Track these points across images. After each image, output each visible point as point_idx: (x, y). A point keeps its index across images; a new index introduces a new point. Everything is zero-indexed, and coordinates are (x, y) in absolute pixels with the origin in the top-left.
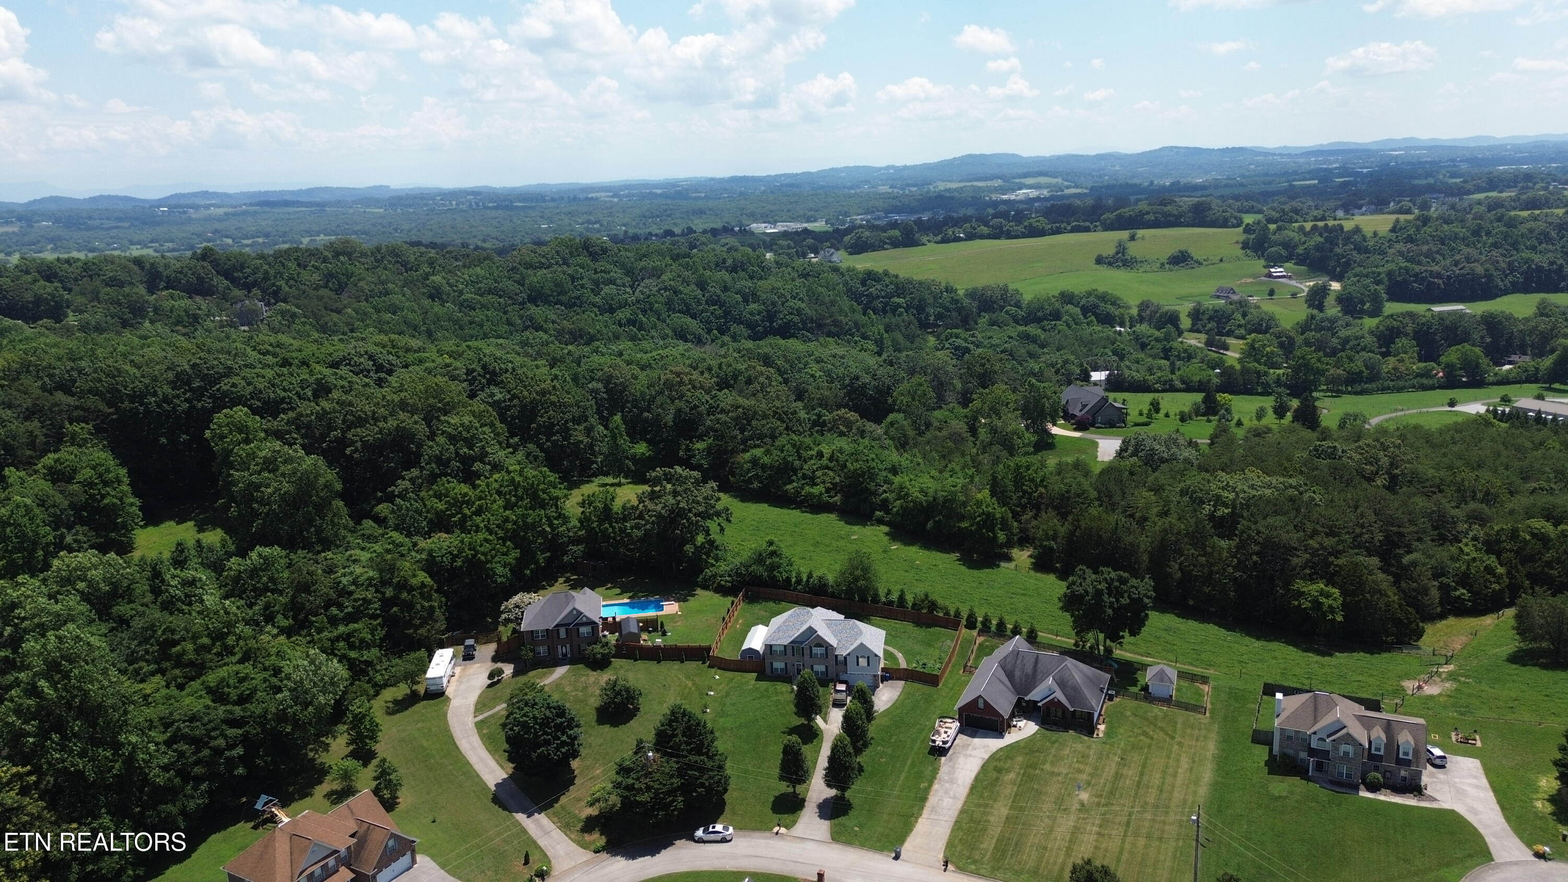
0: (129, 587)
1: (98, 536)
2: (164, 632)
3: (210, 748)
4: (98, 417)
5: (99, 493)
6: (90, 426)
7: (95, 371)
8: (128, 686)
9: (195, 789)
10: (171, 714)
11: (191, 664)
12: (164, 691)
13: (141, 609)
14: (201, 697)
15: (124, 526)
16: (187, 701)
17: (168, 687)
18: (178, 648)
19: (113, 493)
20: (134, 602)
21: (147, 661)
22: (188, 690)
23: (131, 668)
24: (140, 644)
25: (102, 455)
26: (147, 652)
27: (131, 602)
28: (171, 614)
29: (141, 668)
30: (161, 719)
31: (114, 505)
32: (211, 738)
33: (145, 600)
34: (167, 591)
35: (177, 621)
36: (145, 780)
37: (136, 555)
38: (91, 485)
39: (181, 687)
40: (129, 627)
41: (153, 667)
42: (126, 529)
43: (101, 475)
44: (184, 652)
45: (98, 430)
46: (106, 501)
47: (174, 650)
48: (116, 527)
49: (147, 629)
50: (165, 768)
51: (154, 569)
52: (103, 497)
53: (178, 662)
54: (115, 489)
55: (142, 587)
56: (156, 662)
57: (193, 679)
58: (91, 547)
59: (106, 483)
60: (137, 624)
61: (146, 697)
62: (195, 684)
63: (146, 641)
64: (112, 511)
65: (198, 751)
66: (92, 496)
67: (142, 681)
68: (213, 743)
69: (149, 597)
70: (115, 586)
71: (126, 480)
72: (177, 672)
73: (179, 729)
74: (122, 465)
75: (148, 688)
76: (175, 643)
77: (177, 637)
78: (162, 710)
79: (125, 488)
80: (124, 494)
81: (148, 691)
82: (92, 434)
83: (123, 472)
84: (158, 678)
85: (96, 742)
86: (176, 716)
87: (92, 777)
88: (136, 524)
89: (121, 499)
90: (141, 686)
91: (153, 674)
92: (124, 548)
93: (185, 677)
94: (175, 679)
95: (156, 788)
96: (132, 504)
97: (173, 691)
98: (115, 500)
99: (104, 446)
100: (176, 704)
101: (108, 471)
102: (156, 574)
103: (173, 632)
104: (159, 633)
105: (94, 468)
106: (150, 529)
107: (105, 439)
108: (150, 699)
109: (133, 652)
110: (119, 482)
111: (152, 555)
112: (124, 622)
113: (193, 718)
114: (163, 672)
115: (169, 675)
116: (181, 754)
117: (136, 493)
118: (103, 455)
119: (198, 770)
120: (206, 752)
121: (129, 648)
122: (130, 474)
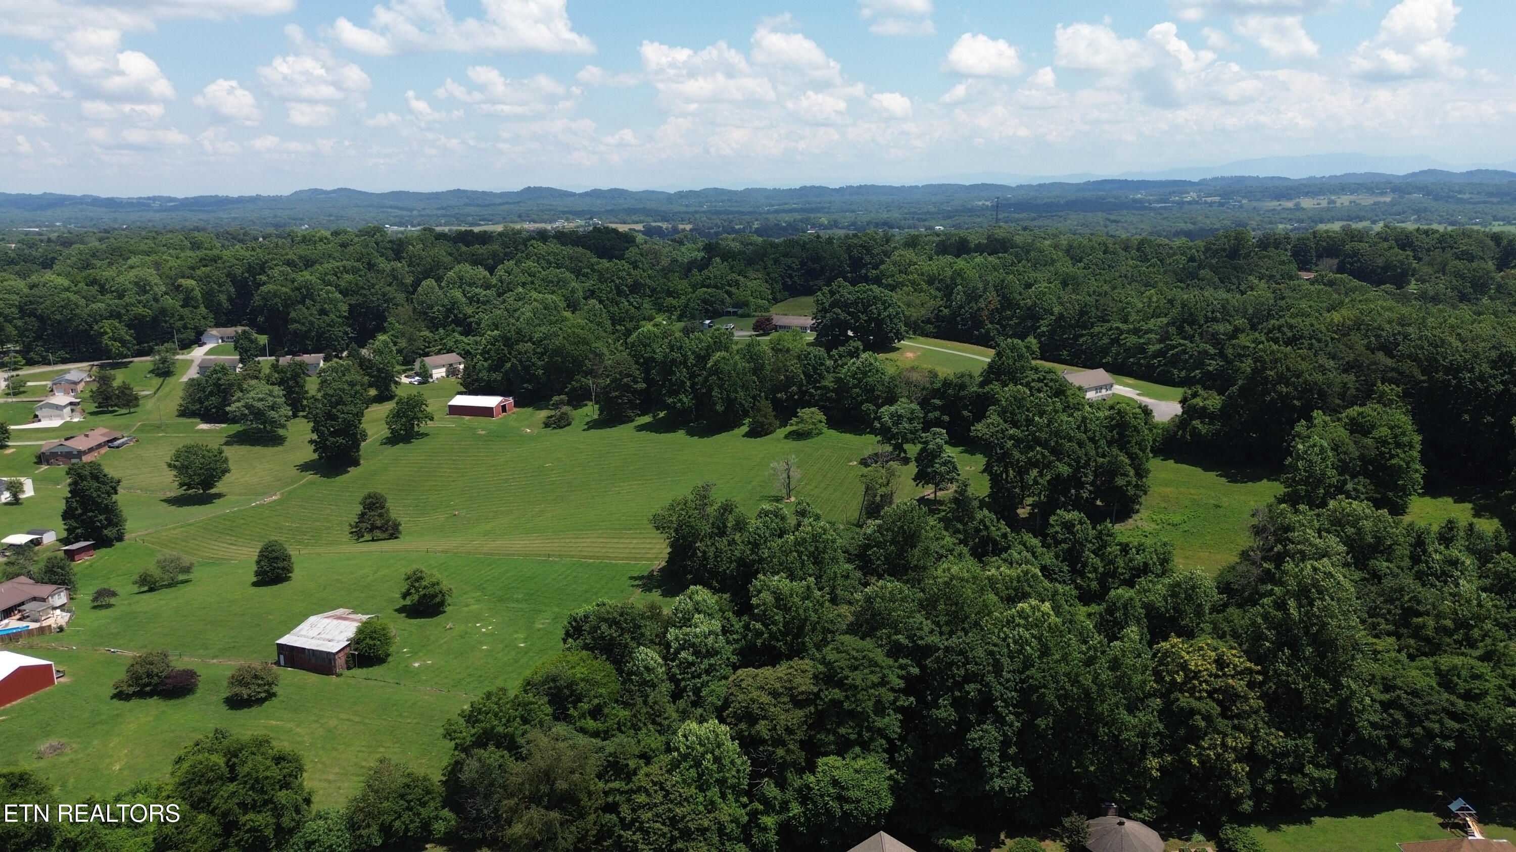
0: (1390, 546)
1: (1376, 491)
2: (1410, 600)
3: (1424, 728)
4: (1409, 382)
5: (1390, 452)
6: (1400, 389)
7: (1420, 338)
8: (1361, 635)
9: (1397, 758)
10: (1394, 678)
11: (1428, 640)
12: (1394, 654)
13: (1396, 570)
14: (1428, 675)
15: (1404, 489)
16: (1414, 673)
17: (1399, 651)
18: (1420, 619)
19: (1402, 456)
20: (1391, 562)
21: (1386, 620)
22: (1417, 663)
23: (1370, 620)
24: (1386, 602)
25: (1402, 418)
26: (1389, 612)
27: (1388, 560)
28: (1423, 585)
29: (1379, 624)
30: (1383, 678)
31: (1400, 466)
32: (1428, 719)
33: (1402, 564)
34: (1427, 562)
35: (1428, 595)
36: (1352, 728)
37: (1406, 519)
38: (1384, 443)
39: (1411, 657)
40: (1380, 582)
41: (1391, 628)
42: (1405, 492)
43: (1396, 436)
44: (1424, 626)
45: (1406, 394)
46: (1393, 462)
47: (1415, 620)
48: (1395, 488)
49: (1396, 591)
50: (1374, 725)
51: (1419, 537)
52: (1392, 457)
53: (1417, 633)
54: (1405, 452)
55: (1403, 550)
56: (1395, 625)
57: (1426, 655)
58: (1368, 499)
59: (1398, 445)
60: (1389, 583)
61: (1376, 652)
62: (1428, 661)
63: (1391, 601)
64: (1397, 472)
65: (1412, 724)
66: (1382, 454)
67: (1376, 636)
68: (1427, 724)
69: (1407, 563)
70: (1379, 540)
71: (1418, 447)
72: (1412, 642)
73: (1399, 697)
74: (1419, 431)
75: (1380, 645)
76: (1419, 614)
77: (1421, 608)
78: (1388, 671)
79: (1415, 454)
80: (1413, 459)
81: (1379, 648)
82: (1399, 397)
83: (1417, 438)
84: (1392, 640)
85: (1319, 672)
86: (1399, 682)
87: (1308, 701)
88: (1415, 491)
89: (1408, 463)
90: (1374, 640)
91: (1389, 634)
92: (1398, 510)
93: (1417, 650)
94: (1408, 647)
95: (1360, 739)
96: (1417, 471)
97: (1403, 656)
98: (1402, 463)
99: (1407, 410)
100: (1401, 671)
101: (1404, 434)
102: (1420, 542)
103: (1419, 602)
104: (1406, 598)
105: (1391, 428)
106: (1427, 499)
107: (1410, 404)
108: (1379, 656)
109: (1376, 607)
110: (1411, 447)
111: (1421, 524)
112: (1376, 577)
113: (1415, 693)
114: (1399, 637)
115: (1402, 642)
116: (1396, 722)
117: (1423, 462)
118: (1404, 418)
119: (1406, 742)
120: (1418, 730)
121: (1374, 601)
122: (1423, 442)
